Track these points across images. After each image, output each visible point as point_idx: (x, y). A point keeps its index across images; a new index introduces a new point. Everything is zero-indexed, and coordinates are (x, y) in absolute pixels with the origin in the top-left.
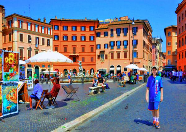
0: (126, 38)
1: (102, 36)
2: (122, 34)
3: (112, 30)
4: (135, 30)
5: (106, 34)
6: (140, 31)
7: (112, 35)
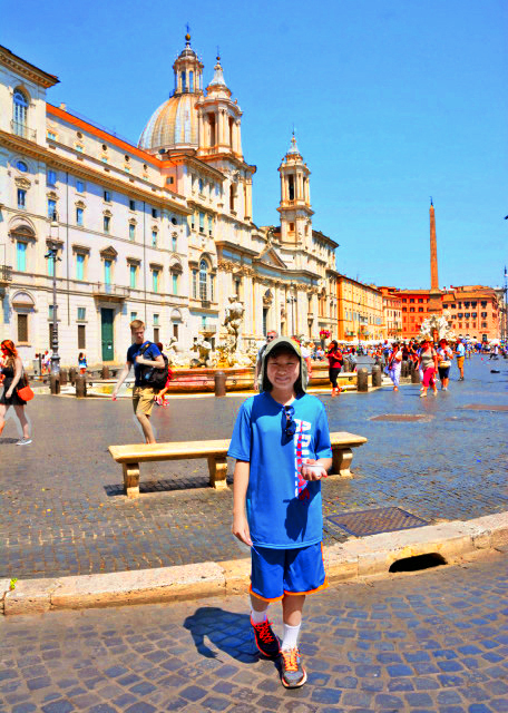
0: (475, 311)
1: (450, 308)
2: (471, 307)
3: (460, 303)
4: (484, 304)
5: (454, 306)
6: (489, 305)
7: (460, 308)
